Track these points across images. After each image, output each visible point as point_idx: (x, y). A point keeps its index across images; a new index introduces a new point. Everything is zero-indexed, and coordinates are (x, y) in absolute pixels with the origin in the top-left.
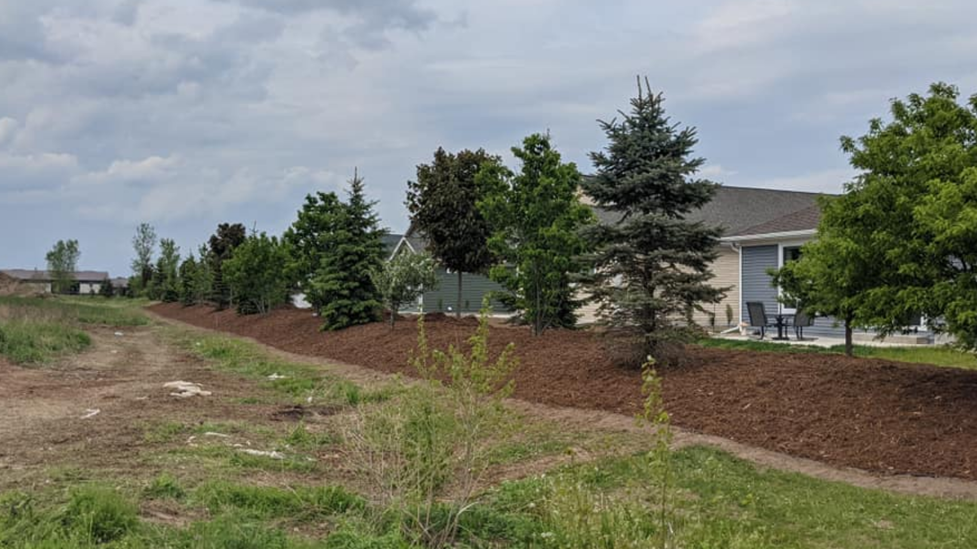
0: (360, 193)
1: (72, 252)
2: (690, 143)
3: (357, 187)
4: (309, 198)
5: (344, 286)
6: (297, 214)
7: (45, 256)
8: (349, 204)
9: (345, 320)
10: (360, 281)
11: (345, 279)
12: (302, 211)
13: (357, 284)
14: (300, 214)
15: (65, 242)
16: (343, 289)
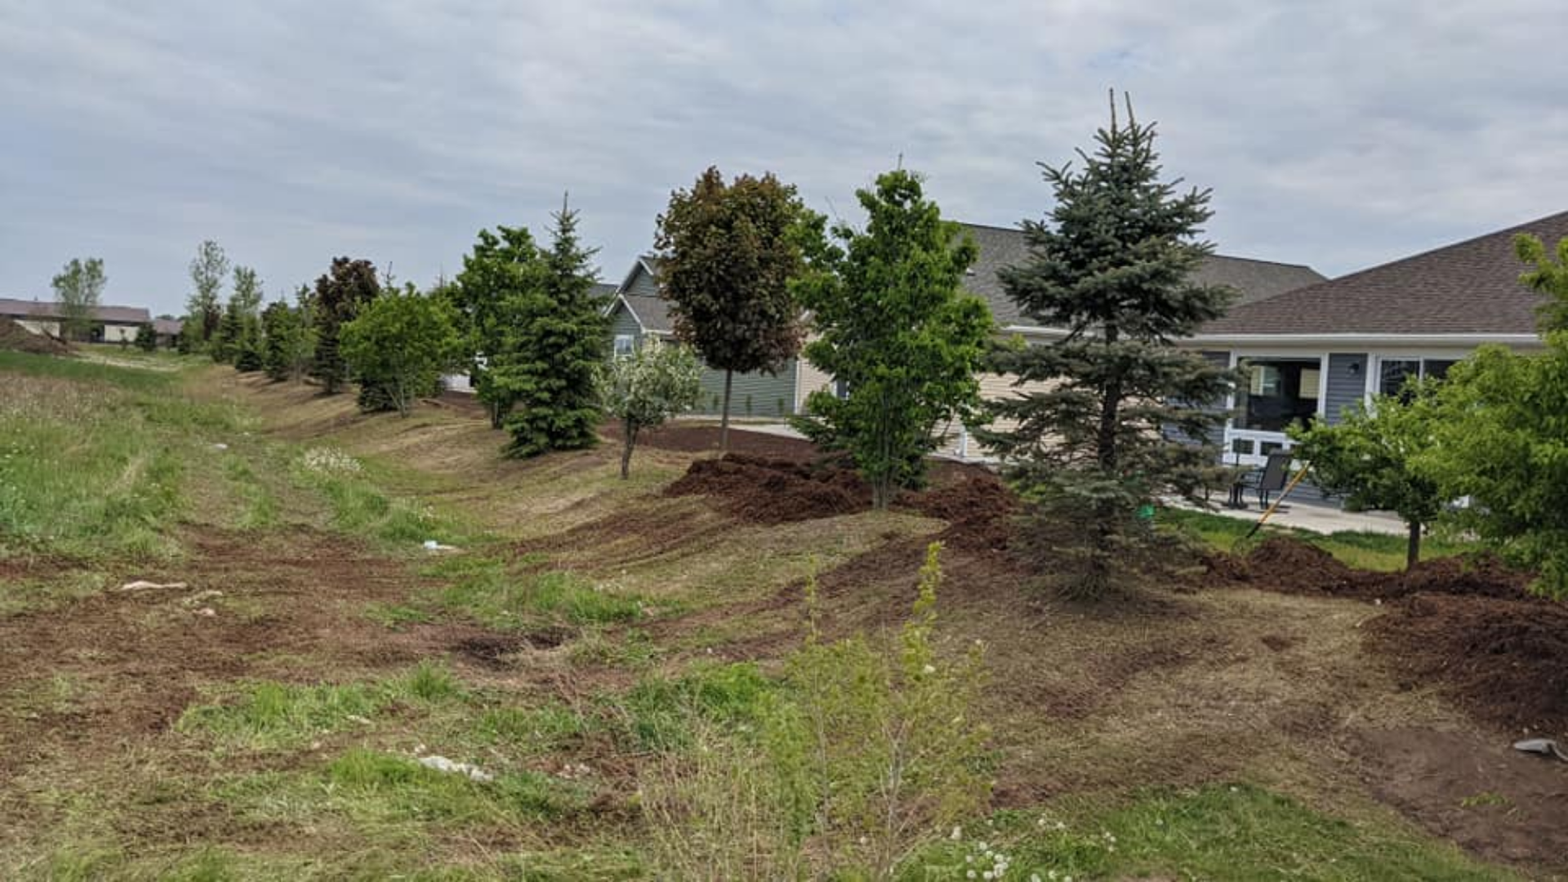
0: (572, 234)
1: (93, 277)
2: (1202, 217)
3: (566, 224)
4: (484, 235)
5: (543, 385)
6: (462, 260)
7: (51, 281)
8: (554, 252)
9: (543, 440)
10: (568, 378)
11: (544, 374)
12: (472, 256)
13: (563, 383)
14: (467, 262)
15: (83, 263)
16: (540, 390)
